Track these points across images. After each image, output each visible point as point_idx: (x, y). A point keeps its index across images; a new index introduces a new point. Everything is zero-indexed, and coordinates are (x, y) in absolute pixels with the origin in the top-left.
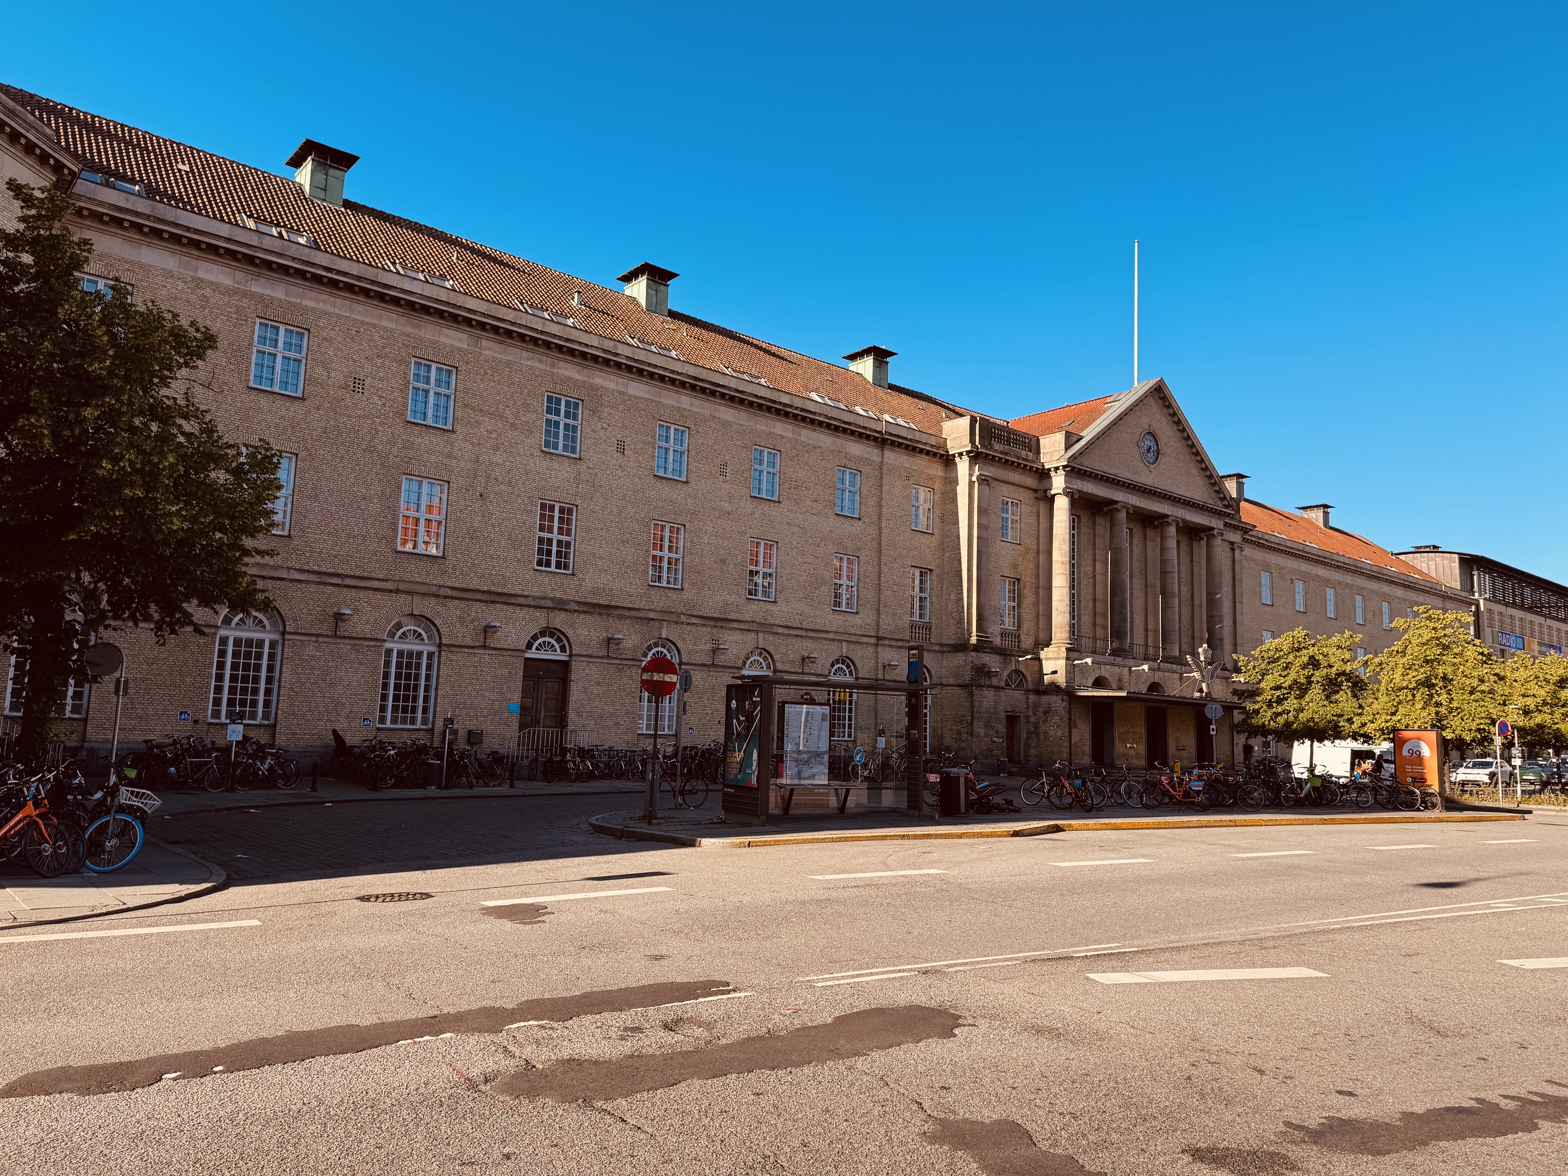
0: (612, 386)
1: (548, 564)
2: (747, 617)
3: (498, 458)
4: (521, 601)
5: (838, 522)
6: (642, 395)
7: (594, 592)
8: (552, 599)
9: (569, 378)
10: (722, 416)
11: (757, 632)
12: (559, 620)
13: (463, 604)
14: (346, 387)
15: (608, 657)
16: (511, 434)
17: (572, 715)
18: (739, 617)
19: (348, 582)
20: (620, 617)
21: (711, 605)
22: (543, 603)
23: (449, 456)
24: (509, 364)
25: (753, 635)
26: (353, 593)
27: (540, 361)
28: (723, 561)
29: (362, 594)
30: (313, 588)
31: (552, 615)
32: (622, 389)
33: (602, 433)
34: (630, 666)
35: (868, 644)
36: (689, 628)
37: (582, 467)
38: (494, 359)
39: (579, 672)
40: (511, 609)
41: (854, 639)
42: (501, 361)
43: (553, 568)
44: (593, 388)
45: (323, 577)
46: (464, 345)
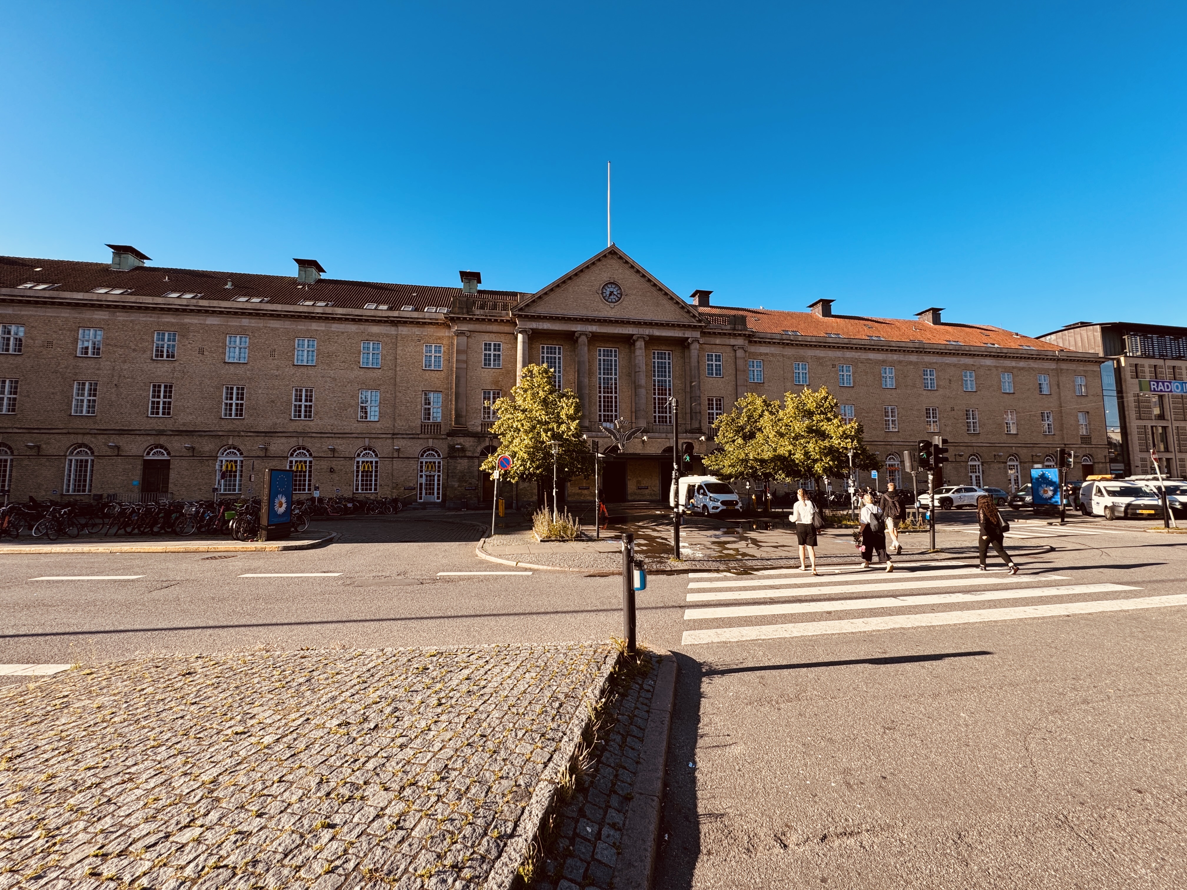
0: (196, 321)
1: (158, 413)
2: (291, 430)
3: (126, 367)
4: (138, 432)
5: (362, 372)
6: (215, 323)
7: (184, 424)
8: (156, 430)
9: (168, 322)
10: (271, 326)
11: (298, 437)
12: (162, 440)
13: (106, 436)
14: (43, 346)
15: (193, 456)
16: (133, 354)
17: (170, 485)
18: (284, 430)
19: (42, 431)
20: (200, 436)
21: (264, 425)
22: (150, 432)
23: (98, 369)
24: (132, 321)
25: (295, 439)
26: (47, 436)
27: (151, 317)
28: (273, 402)
29: (52, 436)
30: (27, 435)
31: (157, 438)
32: (202, 322)
33: (189, 346)
34: (207, 460)
35: (386, 438)
36: (248, 438)
37: (177, 363)
38: (124, 321)
39: (175, 465)
40: (133, 437)
41: (373, 436)
42: (127, 321)
43: (161, 415)
44: (183, 324)
45: (30, 430)
46: (107, 317)
